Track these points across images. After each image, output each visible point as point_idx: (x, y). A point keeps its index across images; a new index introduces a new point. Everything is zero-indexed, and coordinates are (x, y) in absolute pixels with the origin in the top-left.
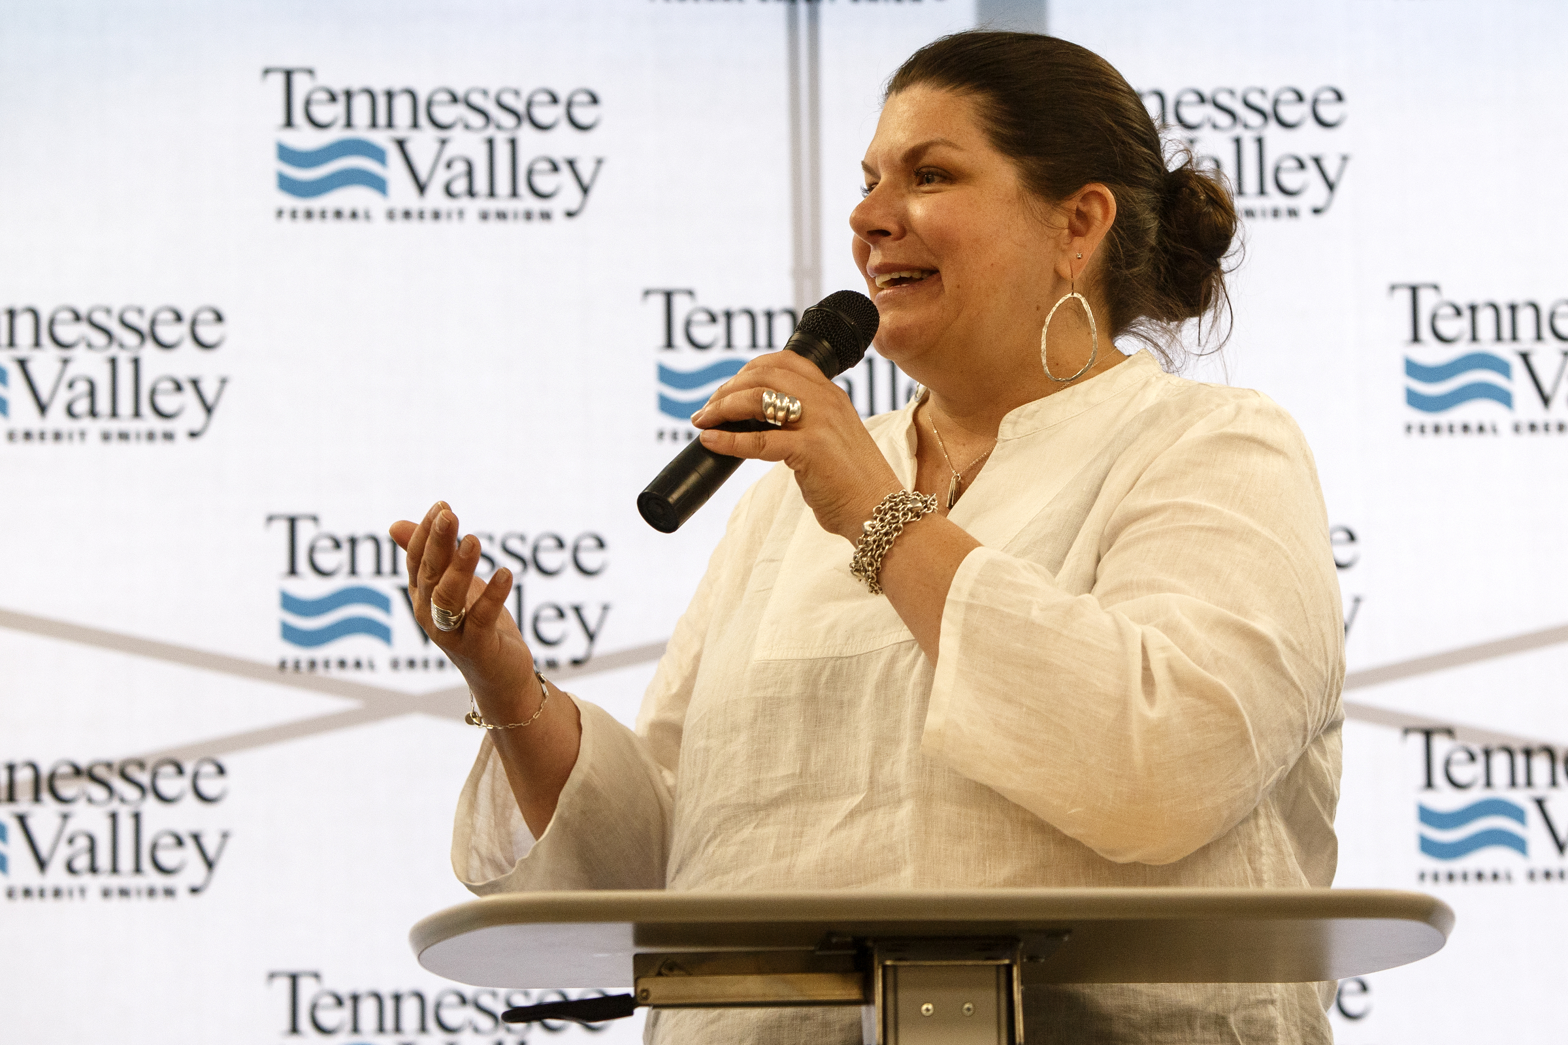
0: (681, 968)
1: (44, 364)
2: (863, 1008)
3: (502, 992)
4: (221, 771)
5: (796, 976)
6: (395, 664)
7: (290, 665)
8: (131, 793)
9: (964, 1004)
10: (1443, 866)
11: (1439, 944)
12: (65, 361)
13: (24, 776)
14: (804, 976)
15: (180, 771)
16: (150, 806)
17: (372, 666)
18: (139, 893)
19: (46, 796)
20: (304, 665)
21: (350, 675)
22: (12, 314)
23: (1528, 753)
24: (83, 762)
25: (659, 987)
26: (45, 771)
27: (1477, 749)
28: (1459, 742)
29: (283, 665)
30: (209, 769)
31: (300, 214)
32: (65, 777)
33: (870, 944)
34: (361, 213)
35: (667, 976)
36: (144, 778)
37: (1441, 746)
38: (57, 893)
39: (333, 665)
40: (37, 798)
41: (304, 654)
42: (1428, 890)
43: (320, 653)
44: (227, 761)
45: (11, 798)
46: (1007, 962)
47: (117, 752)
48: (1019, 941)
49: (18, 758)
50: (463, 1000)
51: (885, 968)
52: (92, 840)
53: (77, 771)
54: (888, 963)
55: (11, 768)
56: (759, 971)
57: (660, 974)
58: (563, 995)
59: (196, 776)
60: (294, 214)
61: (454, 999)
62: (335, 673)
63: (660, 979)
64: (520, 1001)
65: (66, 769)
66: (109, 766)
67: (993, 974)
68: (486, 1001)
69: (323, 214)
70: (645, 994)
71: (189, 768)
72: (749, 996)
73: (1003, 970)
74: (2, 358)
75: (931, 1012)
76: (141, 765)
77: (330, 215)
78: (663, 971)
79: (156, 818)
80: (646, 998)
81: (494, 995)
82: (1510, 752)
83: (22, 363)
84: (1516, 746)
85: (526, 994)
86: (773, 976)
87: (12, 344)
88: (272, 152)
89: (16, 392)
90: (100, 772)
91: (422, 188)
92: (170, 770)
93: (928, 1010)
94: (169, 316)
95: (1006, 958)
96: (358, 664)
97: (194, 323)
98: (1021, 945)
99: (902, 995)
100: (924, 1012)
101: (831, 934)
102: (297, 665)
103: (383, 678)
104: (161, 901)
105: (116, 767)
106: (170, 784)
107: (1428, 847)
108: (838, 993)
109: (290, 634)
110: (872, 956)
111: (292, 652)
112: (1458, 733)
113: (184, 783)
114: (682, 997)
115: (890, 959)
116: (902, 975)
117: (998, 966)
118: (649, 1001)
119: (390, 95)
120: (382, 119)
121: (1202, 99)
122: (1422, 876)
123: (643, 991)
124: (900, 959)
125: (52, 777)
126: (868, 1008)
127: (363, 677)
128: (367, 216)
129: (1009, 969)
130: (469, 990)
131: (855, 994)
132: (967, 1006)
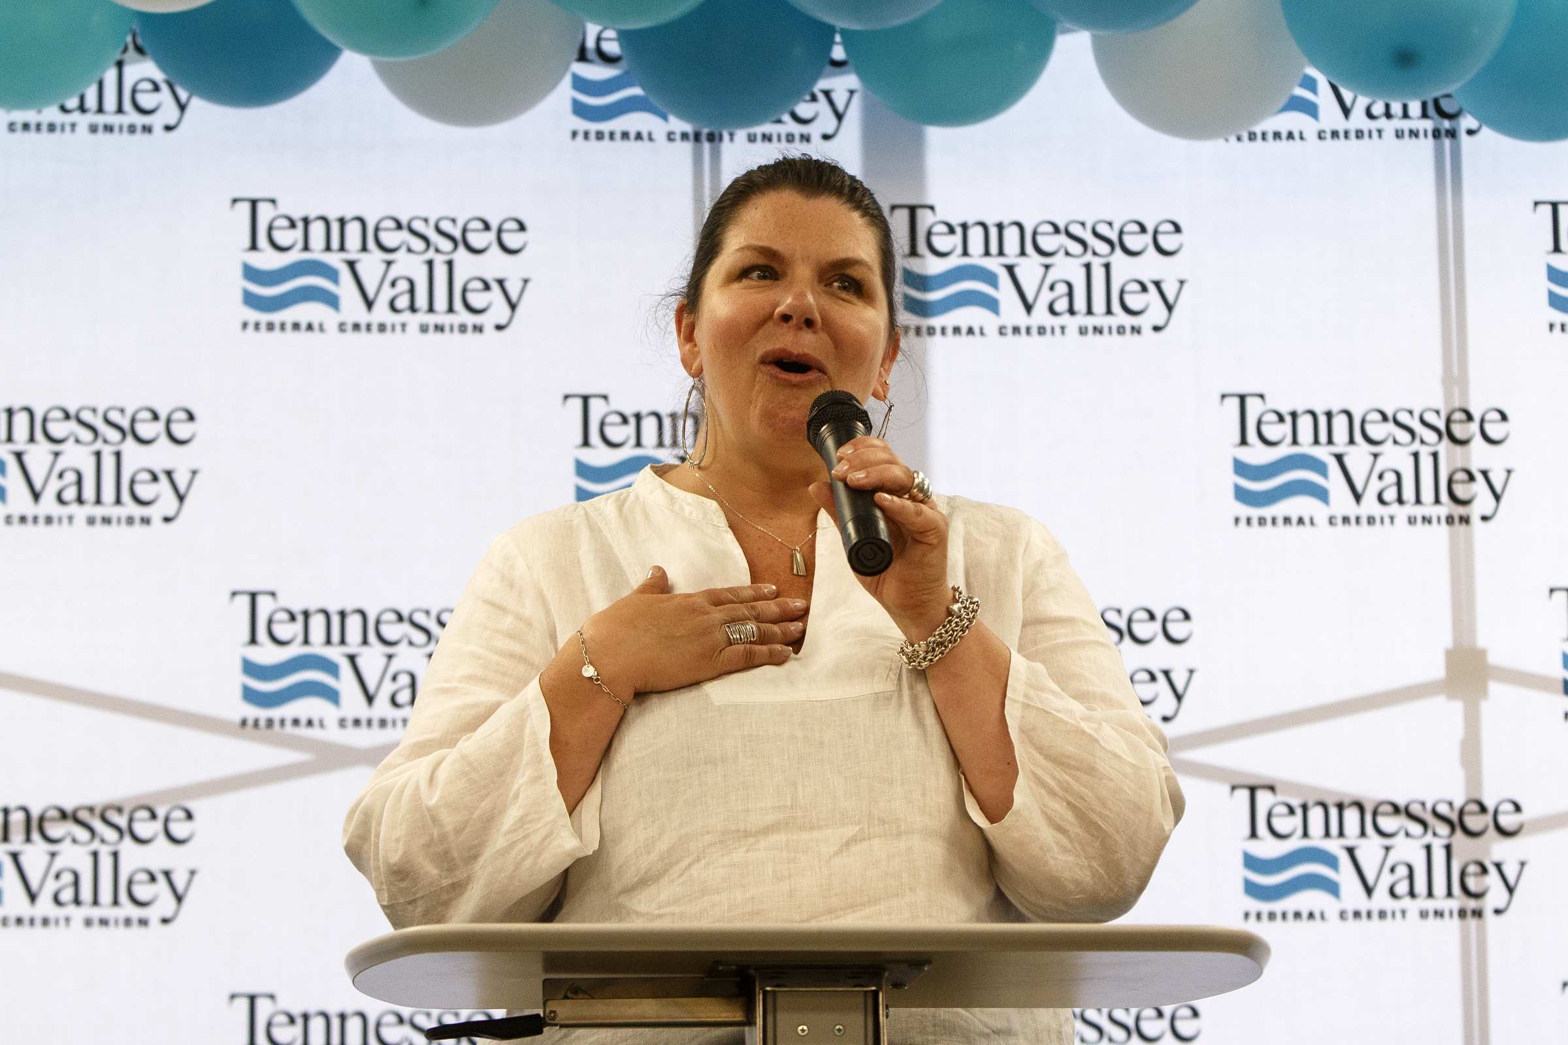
0: (584, 992)
1: (38, 457)
2: (747, 1029)
3: (435, 1012)
4: (189, 816)
5: (685, 1000)
6: (342, 723)
7: (250, 722)
8: (110, 835)
9: (835, 1026)
10: (1265, 907)
11: (1256, 974)
12: (57, 454)
13: (17, 818)
14: (693, 999)
15: (154, 816)
16: (127, 847)
17: (322, 724)
18: (116, 922)
19: (36, 836)
20: (262, 723)
21: (303, 731)
22: (10, 412)
23: (1340, 807)
24: (69, 806)
25: (564, 1009)
26: (35, 813)
27: (1295, 802)
28: (1280, 797)
29: (244, 723)
30: (180, 814)
31: (263, 327)
32: (53, 820)
33: (752, 971)
34: (316, 326)
35: (573, 998)
36: (122, 821)
37: (1264, 800)
38: (45, 922)
39: (288, 723)
40: (28, 839)
41: (263, 714)
42: (1252, 928)
43: (276, 713)
44: (192, 806)
45: (6, 839)
46: (874, 988)
47: (99, 797)
48: (884, 970)
49: (12, 803)
50: (401, 1020)
51: (765, 993)
52: (76, 876)
53: (64, 815)
54: (768, 989)
55: (6, 812)
56: (655, 996)
57: (566, 997)
58: (488, 1015)
59: (167, 820)
60: (257, 326)
61: (392, 1019)
62: (289, 729)
63: (567, 1002)
64: (449, 1020)
65: (53, 813)
66: (91, 810)
67: (861, 1000)
68: (422, 1021)
69: (283, 326)
70: (552, 1015)
71: (161, 812)
72: (645, 1018)
73: (870, 995)
74: (1, 451)
75: (806, 1032)
76: (120, 810)
77: (289, 327)
78: (569, 995)
79: (133, 857)
80: (554, 1018)
81: (428, 1015)
82: (1324, 806)
83: (19, 456)
84: (1330, 801)
85: (457, 1015)
86: (664, 1000)
87: (10, 439)
88: (238, 271)
89: (13, 481)
90: (84, 815)
91: (370, 304)
92: (144, 814)
93: (803, 1030)
94: (147, 415)
95: (873, 986)
96: (310, 723)
97: (169, 421)
98: (887, 974)
99: (781, 1017)
100: (800, 1032)
101: (718, 963)
102: (256, 723)
103: (332, 734)
104: (135, 930)
105: (98, 811)
106: (144, 828)
107: (1252, 889)
108: (723, 1015)
109: (250, 695)
110: (754, 982)
111: (252, 712)
112: (1278, 789)
113: (158, 826)
114: (585, 1018)
115: (770, 986)
116: (780, 1000)
117: (866, 992)
118: (556, 1022)
119: (342, 222)
120: (335, 243)
121: (1057, 230)
122: (1247, 915)
123: (551, 1012)
124: (777, 986)
125: (42, 819)
126: (750, 1028)
127: (315, 733)
128: (321, 328)
129: (876, 994)
130: (406, 1012)
131: (739, 1016)
132: (837, 1027)
